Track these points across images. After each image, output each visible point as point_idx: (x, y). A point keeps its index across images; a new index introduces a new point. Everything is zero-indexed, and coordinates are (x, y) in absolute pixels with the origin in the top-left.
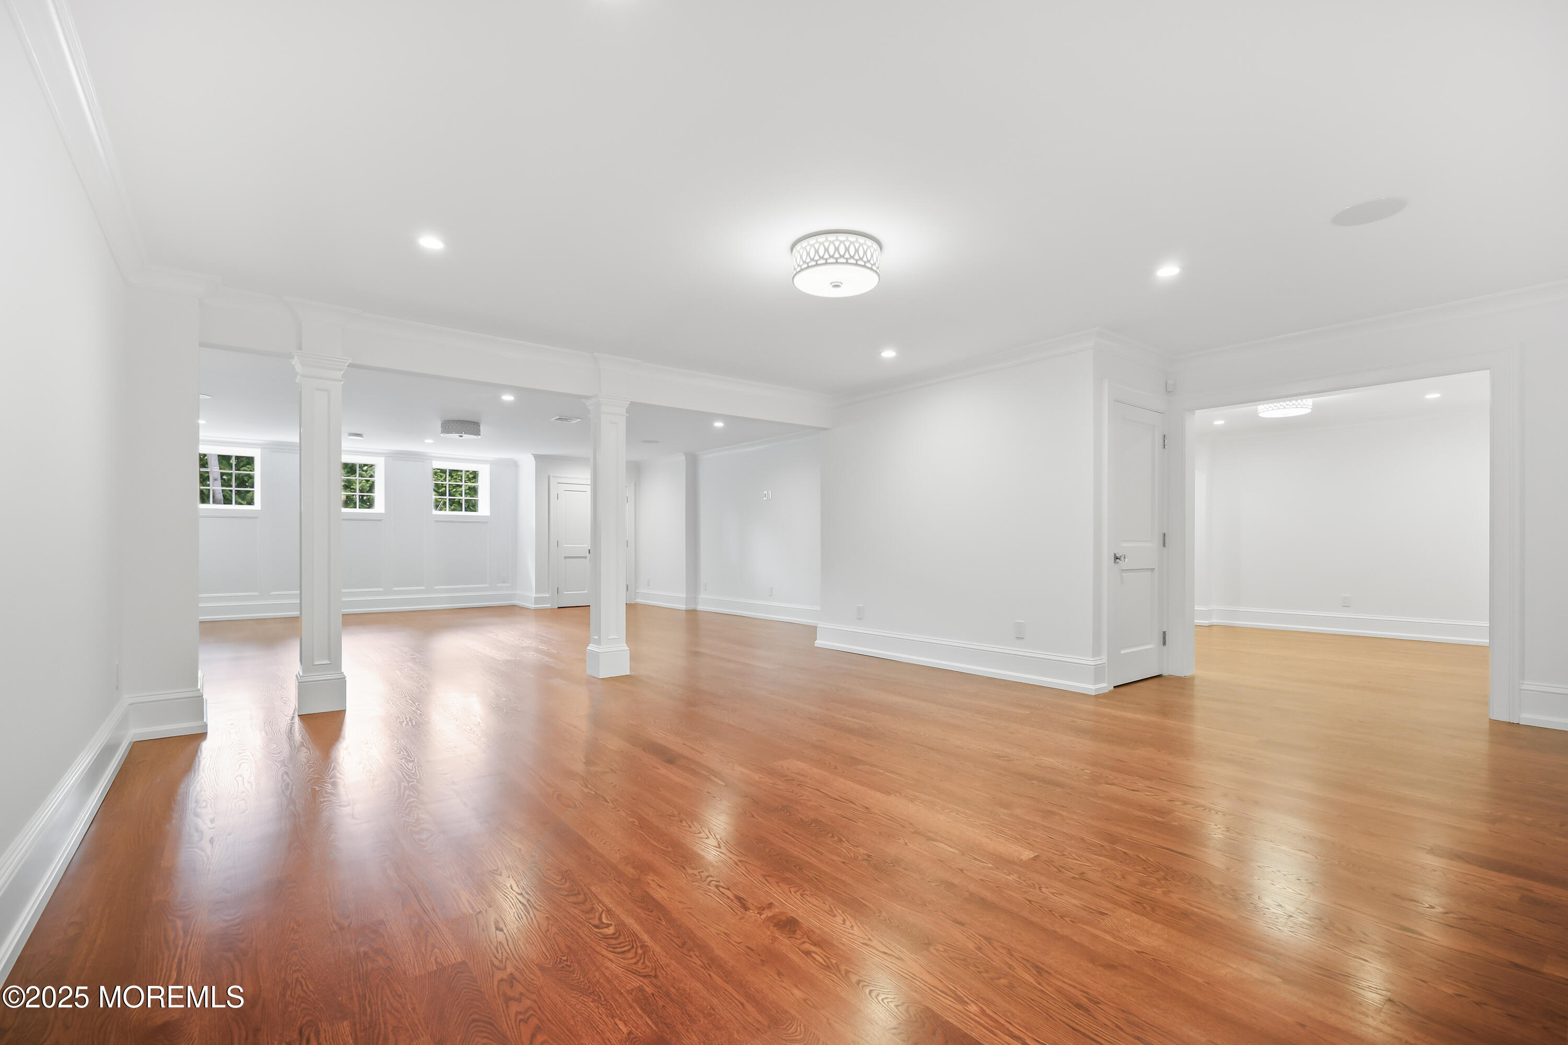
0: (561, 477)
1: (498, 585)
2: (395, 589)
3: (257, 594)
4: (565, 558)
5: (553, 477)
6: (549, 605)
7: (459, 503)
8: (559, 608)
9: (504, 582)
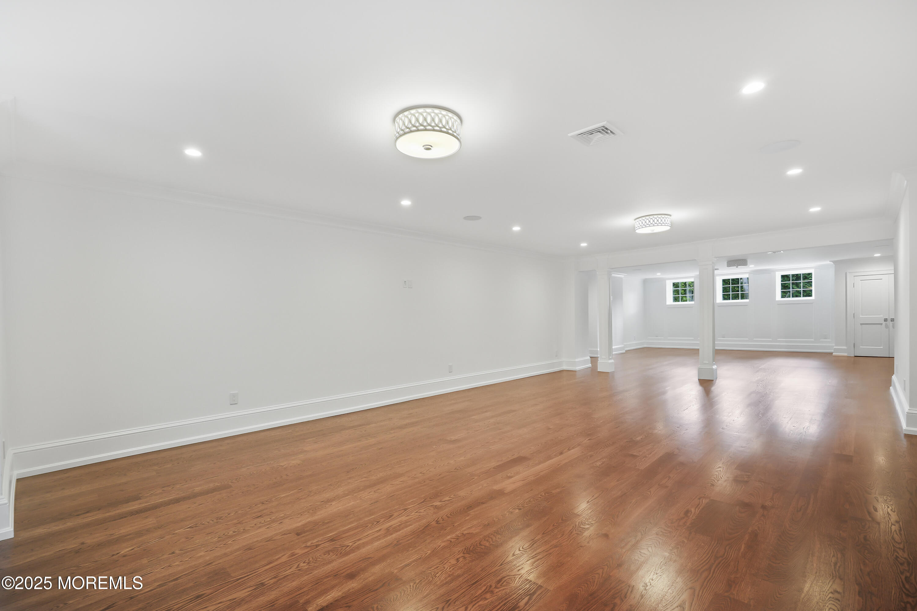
0: (859, 272)
1: (821, 340)
2: (755, 339)
3: (693, 338)
4: (861, 324)
5: (849, 273)
6: (846, 354)
7: (799, 292)
8: (855, 356)
9: (825, 338)
